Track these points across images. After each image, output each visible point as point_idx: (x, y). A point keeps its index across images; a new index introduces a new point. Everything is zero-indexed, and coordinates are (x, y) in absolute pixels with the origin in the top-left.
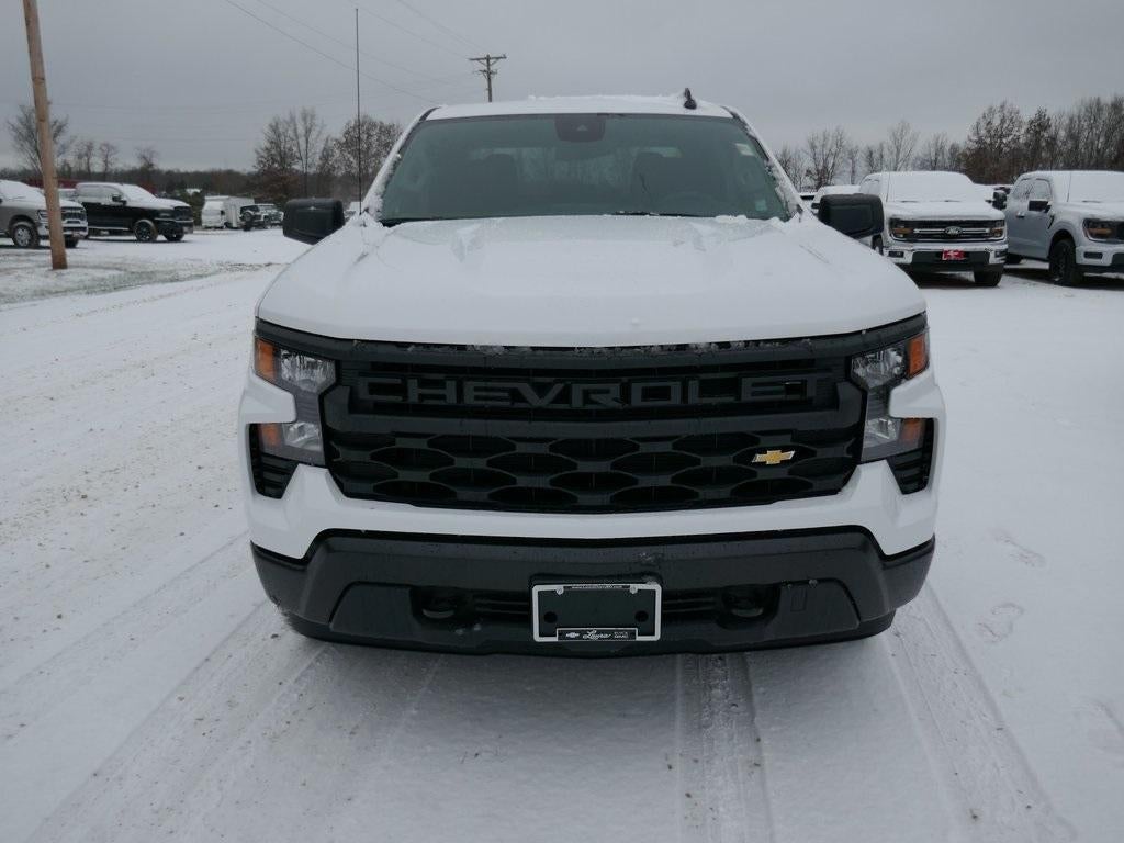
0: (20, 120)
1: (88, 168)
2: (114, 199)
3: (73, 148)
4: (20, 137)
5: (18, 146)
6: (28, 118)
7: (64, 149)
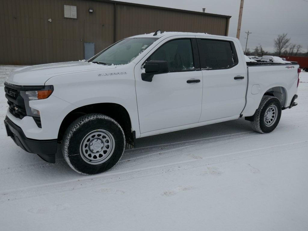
0: (278, 39)
1: (292, 52)
2: (270, 60)
3: (290, 47)
4: (277, 44)
5: (275, 46)
6: (280, 39)
7: (287, 46)
